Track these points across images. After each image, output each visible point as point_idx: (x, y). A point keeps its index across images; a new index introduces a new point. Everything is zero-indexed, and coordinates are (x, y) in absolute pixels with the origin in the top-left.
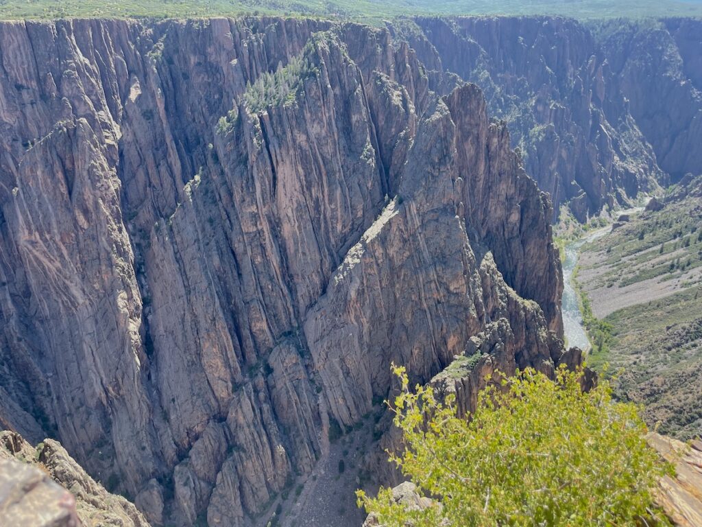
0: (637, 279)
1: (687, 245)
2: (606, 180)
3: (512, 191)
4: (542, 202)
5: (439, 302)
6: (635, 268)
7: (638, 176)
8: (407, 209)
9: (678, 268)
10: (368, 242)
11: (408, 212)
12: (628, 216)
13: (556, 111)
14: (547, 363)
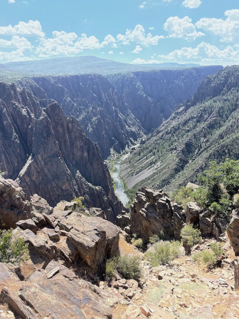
0: (140, 171)
1: (155, 154)
2: (125, 135)
3: (82, 144)
4: (95, 147)
5: (59, 195)
6: (139, 167)
7: (136, 132)
8: (37, 158)
9: (153, 163)
10: (21, 176)
11: (37, 160)
12: (135, 148)
13: (100, 111)
14: (109, 210)
